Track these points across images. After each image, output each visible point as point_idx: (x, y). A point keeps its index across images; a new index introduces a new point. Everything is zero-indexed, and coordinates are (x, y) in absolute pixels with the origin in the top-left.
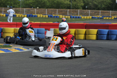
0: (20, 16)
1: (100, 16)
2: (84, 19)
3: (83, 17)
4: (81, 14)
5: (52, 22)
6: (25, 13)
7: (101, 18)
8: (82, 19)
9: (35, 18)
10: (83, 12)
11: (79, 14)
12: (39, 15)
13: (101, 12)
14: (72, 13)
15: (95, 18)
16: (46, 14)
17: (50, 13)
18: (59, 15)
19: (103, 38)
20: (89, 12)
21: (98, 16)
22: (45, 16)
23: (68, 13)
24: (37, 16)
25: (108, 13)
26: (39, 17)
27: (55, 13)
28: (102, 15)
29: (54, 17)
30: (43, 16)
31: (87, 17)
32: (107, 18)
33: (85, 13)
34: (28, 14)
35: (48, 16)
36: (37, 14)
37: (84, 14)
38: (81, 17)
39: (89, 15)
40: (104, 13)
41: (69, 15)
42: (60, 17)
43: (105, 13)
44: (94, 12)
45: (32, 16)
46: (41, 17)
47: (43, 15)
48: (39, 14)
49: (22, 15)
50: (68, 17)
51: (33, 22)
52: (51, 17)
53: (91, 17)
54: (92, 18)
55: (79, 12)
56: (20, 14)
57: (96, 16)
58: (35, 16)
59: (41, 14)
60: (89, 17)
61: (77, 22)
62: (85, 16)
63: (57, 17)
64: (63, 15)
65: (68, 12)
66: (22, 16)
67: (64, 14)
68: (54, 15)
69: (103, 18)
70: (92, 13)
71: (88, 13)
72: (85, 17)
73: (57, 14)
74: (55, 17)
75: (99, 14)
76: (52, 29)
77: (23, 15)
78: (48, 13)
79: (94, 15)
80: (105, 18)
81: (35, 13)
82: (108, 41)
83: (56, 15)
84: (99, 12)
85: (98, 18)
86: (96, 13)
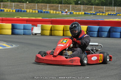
0: (9, 11)
1: (93, 12)
2: (76, 14)
3: (75, 13)
4: (73, 9)
5: (41, 18)
6: (13, 8)
7: (94, 14)
8: (74, 15)
9: (24, 13)
10: (76, 7)
11: (71, 9)
12: (28, 11)
13: (94, 8)
14: (64, 8)
15: (88, 14)
16: (36, 9)
17: (40, 8)
18: (49, 11)
19: (94, 35)
20: (81, 7)
21: (91, 12)
22: (35, 12)
23: (59, 9)
24: (26, 11)
25: (102, 8)
26: (28, 12)
27: (45, 8)
28: (96, 11)
29: (44, 12)
30: (32, 12)
31: (79, 13)
32: (101, 14)
33: (78, 9)
34: (17, 9)
35: (38, 12)
36: (27, 8)
37: (76, 10)
38: (73, 13)
39: (82, 10)
40: (97, 9)
41: (60, 11)
42: (50, 12)
43: (99, 8)
44: (87, 8)
45: (21, 11)
46: (31, 12)
47: (32, 10)
48: (29, 9)
49: (10, 9)
50: (59, 13)
51: (21, 18)
52: (41, 12)
53: (83, 13)
54: (85, 13)
55: (71, 7)
56: (8, 9)
57: (89, 12)
58: (24, 11)
59: (31, 9)
60: (82, 13)
61: (68, 17)
62: (78, 11)
63: (47, 12)
64: (54, 11)
65: (59, 7)
66: (10, 11)
67: (55, 9)
68: (44, 10)
69: (96, 14)
70: (84, 8)
71: (80, 9)
72: (78, 13)
73: (48, 9)
74: (46, 13)
75: (92, 10)
76: (39, 25)
77: (12, 10)
78: (38, 8)
79: (87, 10)
80: (98, 14)
81: (24, 8)
82: (99, 38)
83: (47, 11)
84: (92, 8)
85: (91, 14)
86: (89, 9)
